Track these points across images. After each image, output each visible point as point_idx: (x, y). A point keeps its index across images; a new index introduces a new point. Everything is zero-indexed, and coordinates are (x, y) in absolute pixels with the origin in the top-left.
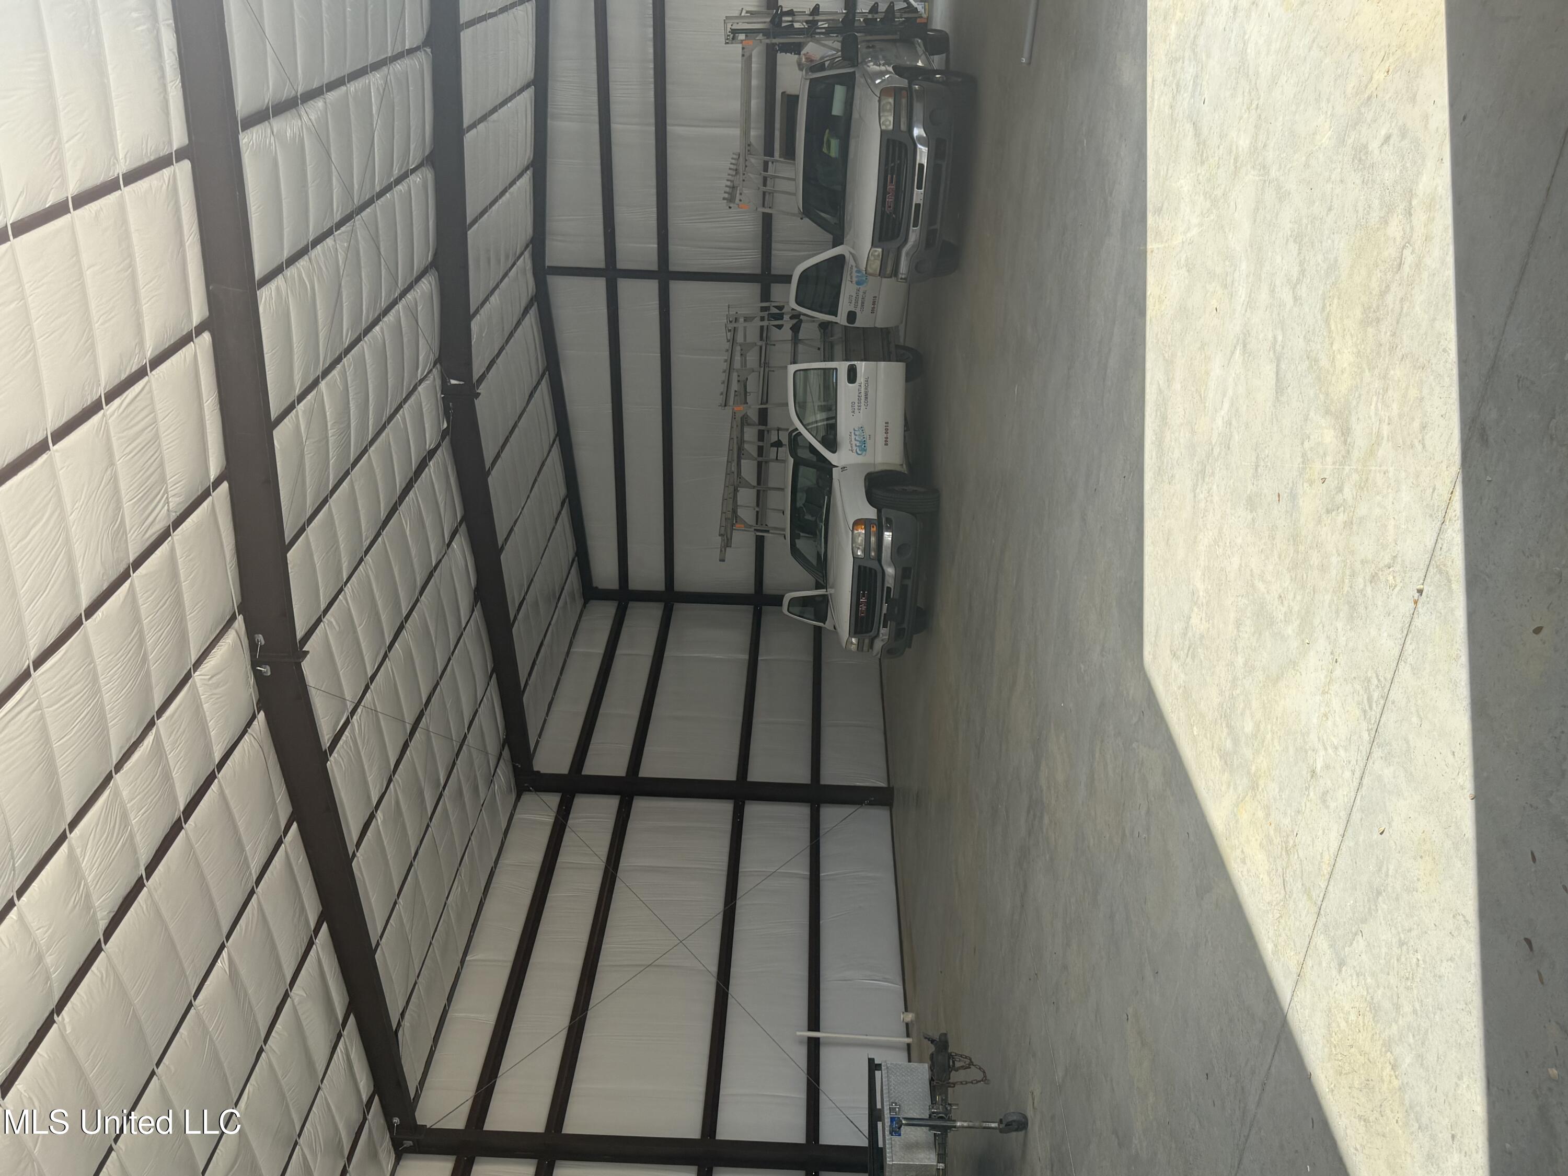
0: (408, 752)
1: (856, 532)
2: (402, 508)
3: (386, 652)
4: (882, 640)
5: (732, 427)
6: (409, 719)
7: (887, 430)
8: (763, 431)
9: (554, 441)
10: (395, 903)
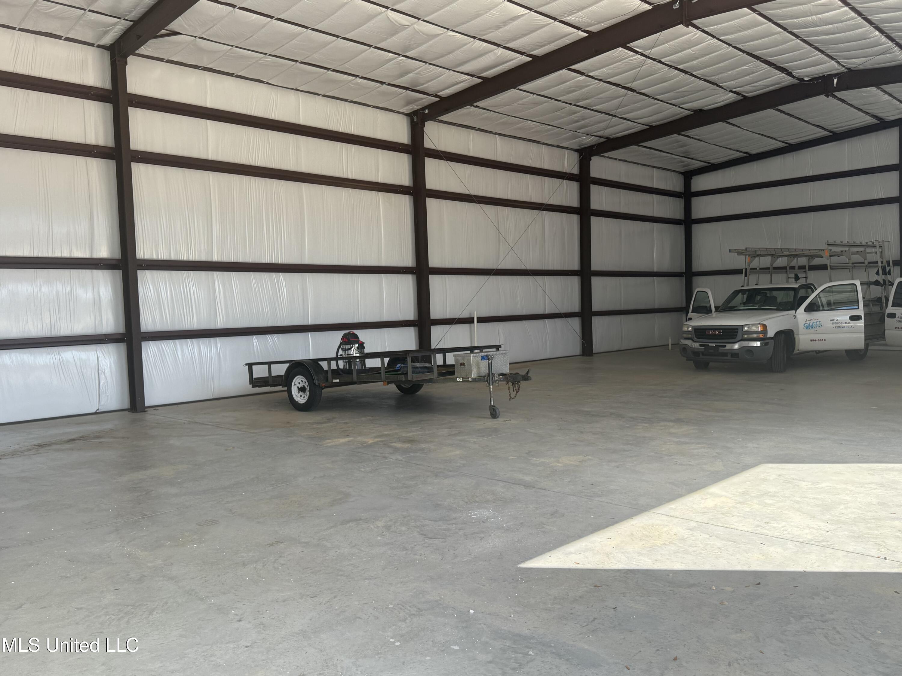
0: (614, 87)
1: (759, 326)
2: (758, 63)
3: (673, 66)
4: (692, 345)
5: (816, 250)
6: (633, 85)
7: (821, 340)
8: (805, 269)
9: (787, 143)
10: (534, 94)
